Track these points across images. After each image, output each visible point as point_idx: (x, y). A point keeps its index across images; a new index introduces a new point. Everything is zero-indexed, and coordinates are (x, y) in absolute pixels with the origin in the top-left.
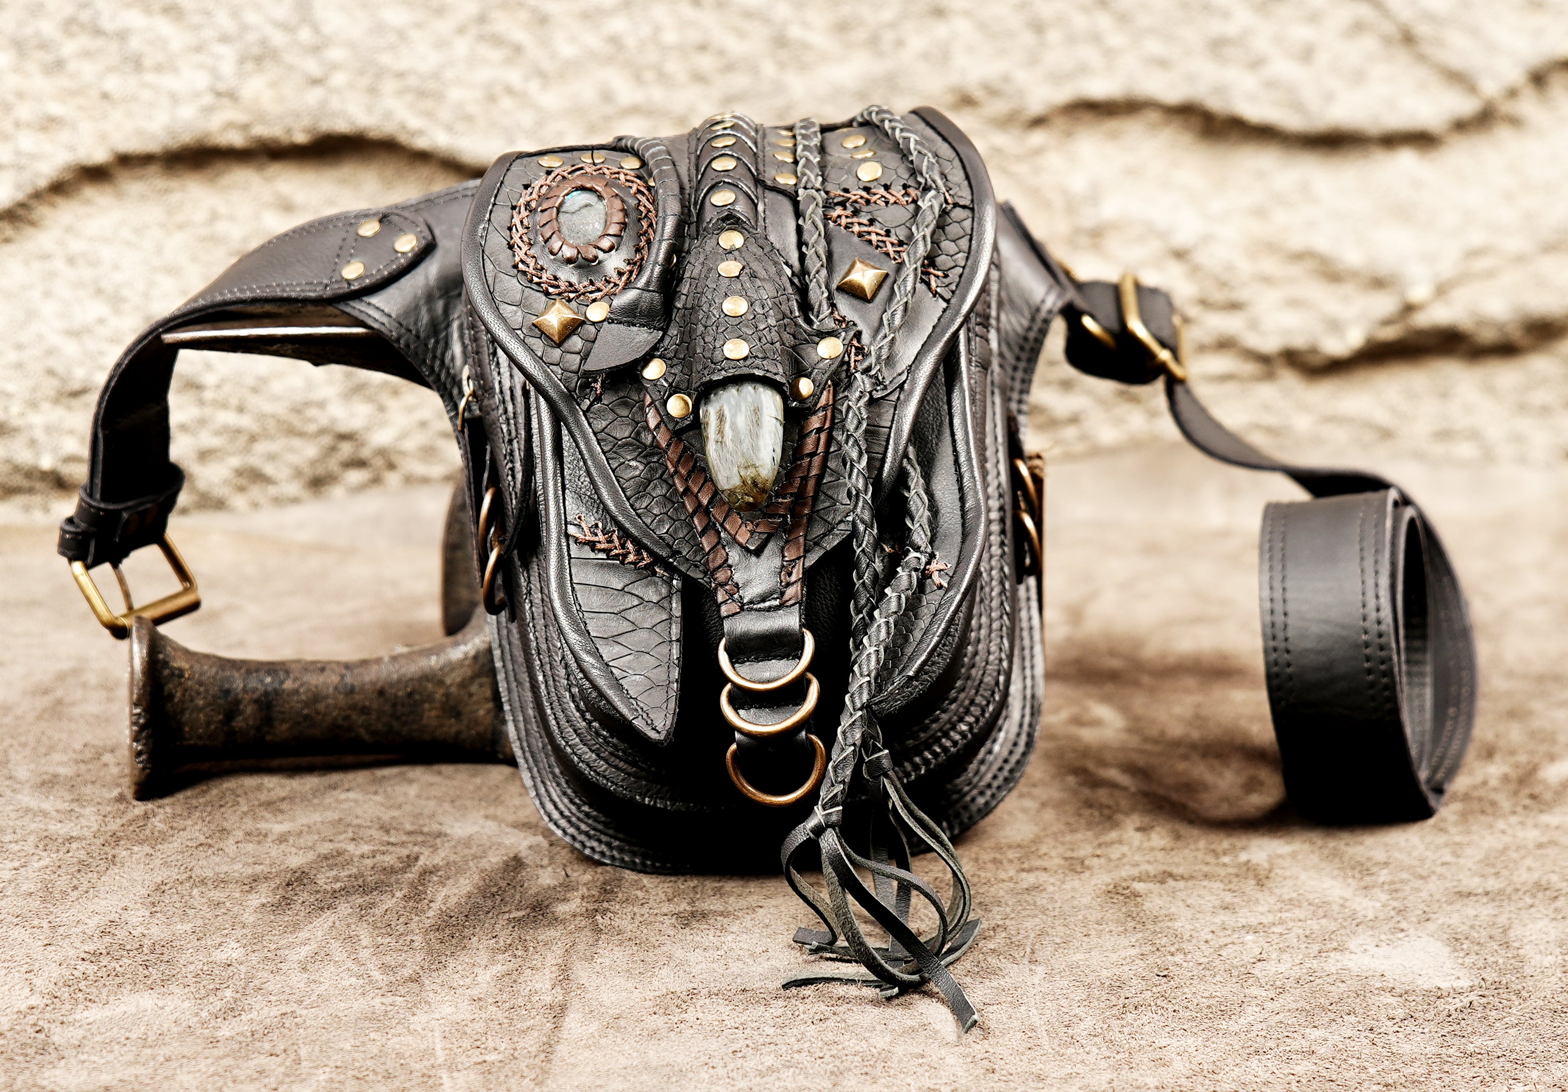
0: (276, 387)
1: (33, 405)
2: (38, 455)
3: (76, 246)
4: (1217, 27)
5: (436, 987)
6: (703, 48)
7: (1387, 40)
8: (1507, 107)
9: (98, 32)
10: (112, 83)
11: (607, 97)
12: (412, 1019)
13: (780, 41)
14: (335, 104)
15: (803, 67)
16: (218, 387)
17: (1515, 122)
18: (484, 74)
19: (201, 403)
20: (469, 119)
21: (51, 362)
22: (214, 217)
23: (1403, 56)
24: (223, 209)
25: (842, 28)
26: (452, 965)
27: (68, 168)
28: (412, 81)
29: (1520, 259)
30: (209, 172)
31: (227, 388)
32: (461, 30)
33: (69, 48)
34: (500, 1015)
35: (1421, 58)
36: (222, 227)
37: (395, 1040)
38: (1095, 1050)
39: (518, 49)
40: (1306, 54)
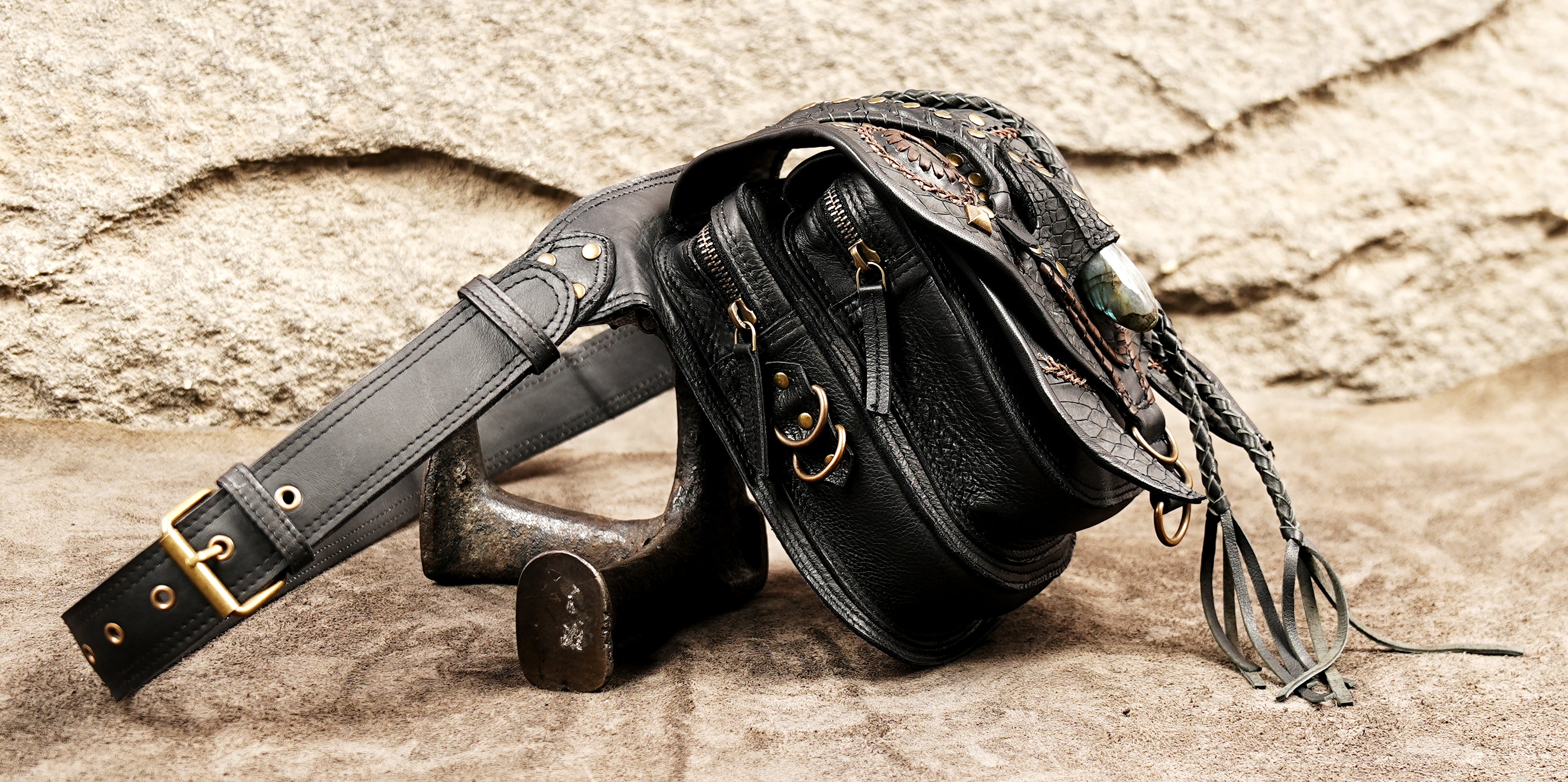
0: (355, 330)
1: (179, 342)
2: (182, 379)
3: (208, 228)
4: (1026, 78)
5: (574, 735)
6: (663, 88)
7: (1142, 90)
8: (1224, 137)
9: (226, 72)
10: (236, 109)
11: (595, 123)
12: (563, 758)
13: (719, 84)
14: (399, 125)
15: (735, 103)
16: (313, 330)
17: (1229, 148)
18: (506, 105)
19: (301, 340)
20: (497, 136)
21: (191, 311)
22: (308, 208)
23: (1153, 100)
24: (314, 203)
25: (762, 75)
26: (580, 720)
27: (205, 170)
28: (455, 109)
29: (1236, 244)
30: (305, 176)
31: (319, 331)
32: (489, 74)
33: (204, 83)
34: (631, 754)
35: (1166, 102)
36: (313, 215)
37: (555, 772)
38: (1096, 769)
39: (531, 87)
40: (1087, 99)
